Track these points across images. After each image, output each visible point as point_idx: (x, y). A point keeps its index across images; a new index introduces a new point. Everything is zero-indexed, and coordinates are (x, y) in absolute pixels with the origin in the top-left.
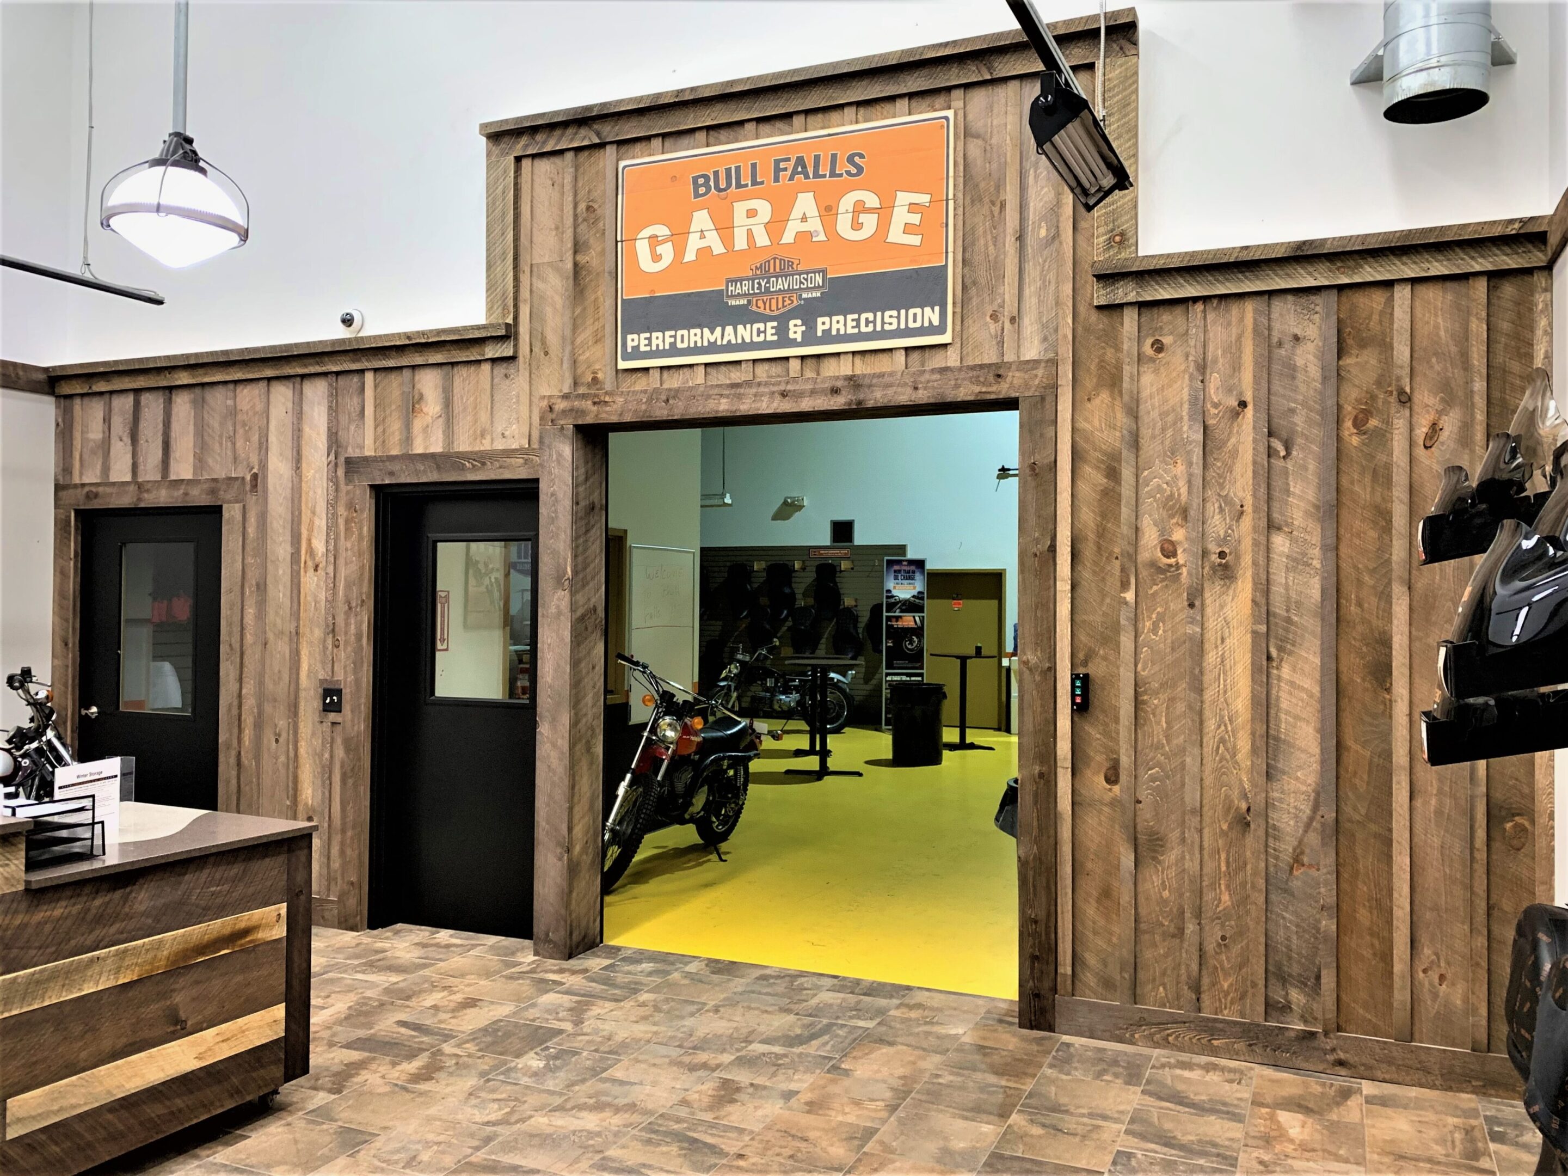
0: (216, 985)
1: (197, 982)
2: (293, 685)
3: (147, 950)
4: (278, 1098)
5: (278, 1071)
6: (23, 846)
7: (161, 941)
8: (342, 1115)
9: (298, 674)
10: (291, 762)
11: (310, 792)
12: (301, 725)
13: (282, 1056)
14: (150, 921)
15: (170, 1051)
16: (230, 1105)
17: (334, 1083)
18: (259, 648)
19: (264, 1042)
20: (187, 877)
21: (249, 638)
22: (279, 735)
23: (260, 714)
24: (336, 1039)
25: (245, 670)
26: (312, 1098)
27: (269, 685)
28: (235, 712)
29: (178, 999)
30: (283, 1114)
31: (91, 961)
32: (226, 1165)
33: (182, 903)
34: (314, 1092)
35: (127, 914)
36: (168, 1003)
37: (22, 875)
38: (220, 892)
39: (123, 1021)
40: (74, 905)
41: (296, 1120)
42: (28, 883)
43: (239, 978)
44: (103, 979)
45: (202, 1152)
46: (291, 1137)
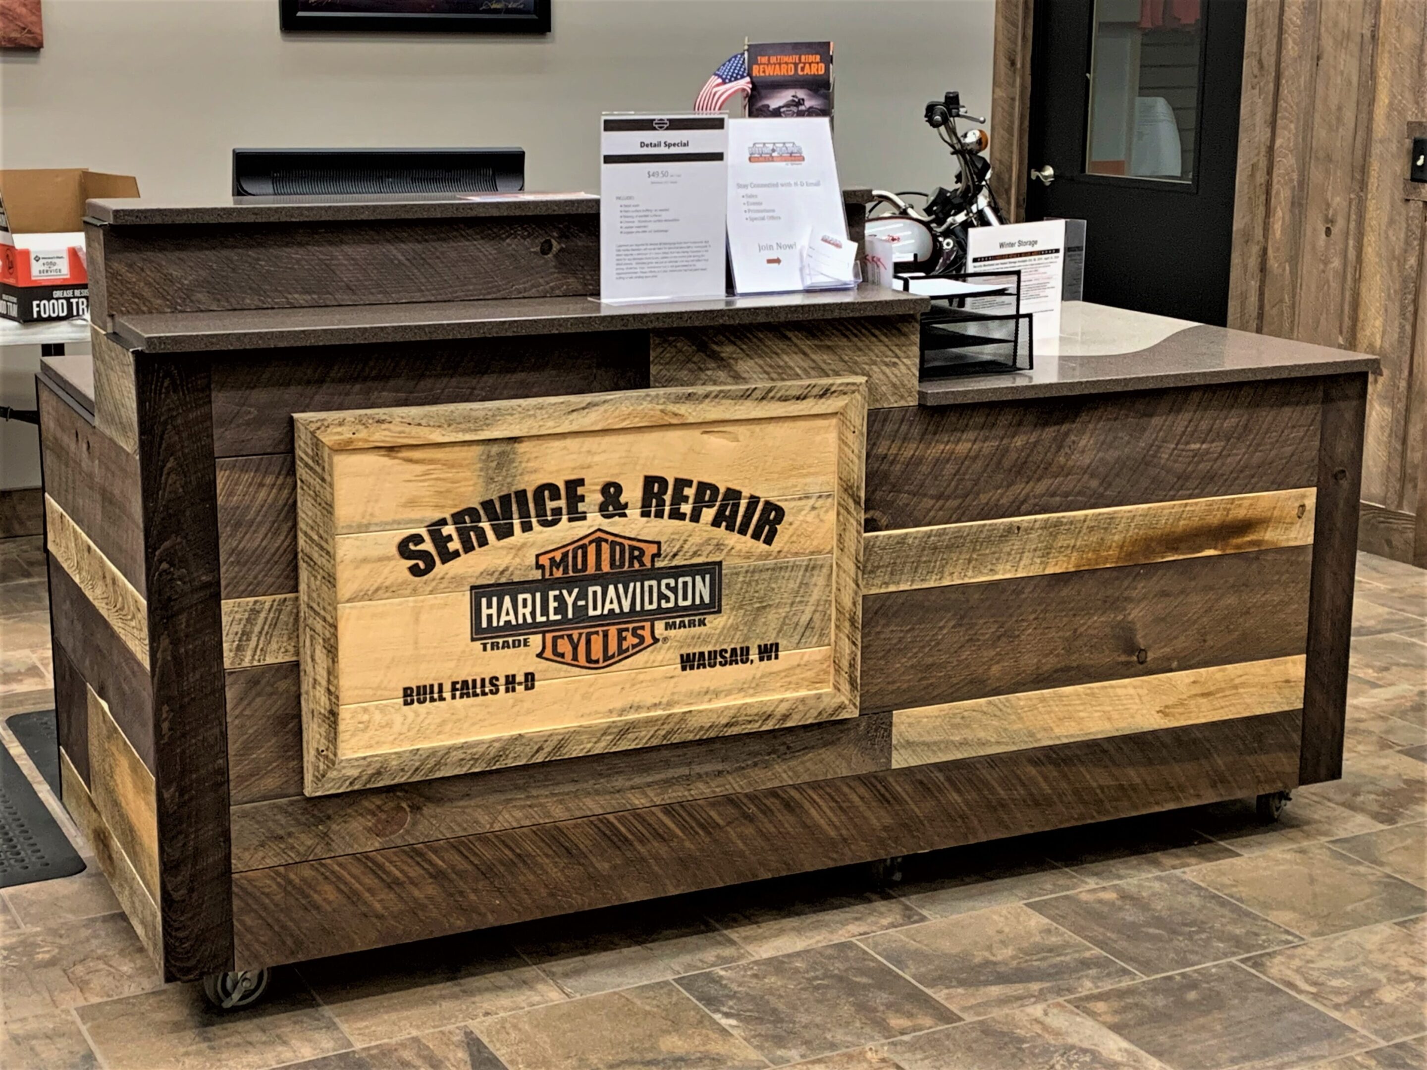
0: (1196, 602)
1: (1164, 594)
2: (1361, 134)
3: (1091, 529)
4: (1288, 806)
5: (1289, 763)
6: (916, 338)
7: (1111, 518)
8: (1391, 858)
9: (1371, 113)
10: (1350, 270)
11: (1378, 323)
12: (1371, 205)
13: (1297, 739)
14: (1094, 483)
15: (1119, 691)
16: (1209, 797)
17: (1383, 806)
18: (1306, 66)
19: (1268, 710)
20: (1156, 421)
21: (1291, 48)
22: (1332, 222)
23: (1302, 183)
24: (1392, 738)
25: (1282, 104)
26: (1345, 820)
27: (1321, 133)
28: (1261, 178)
29: (1136, 613)
30: (1292, 833)
31: (1010, 530)
32: (1200, 888)
33: (1146, 462)
34: (1347, 813)
35: (1062, 468)
36: (1120, 617)
37: (914, 382)
38: (1207, 452)
39: (1052, 633)
40: (986, 439)
41: (1316, 846)
42: (922, 395)
43: (1231, 600)
44: (1025, 561)
45: (1167, 859)
46: (1306, 871)
